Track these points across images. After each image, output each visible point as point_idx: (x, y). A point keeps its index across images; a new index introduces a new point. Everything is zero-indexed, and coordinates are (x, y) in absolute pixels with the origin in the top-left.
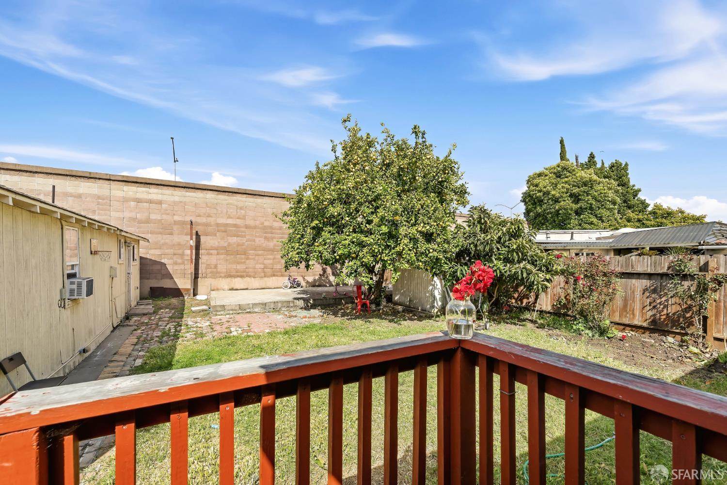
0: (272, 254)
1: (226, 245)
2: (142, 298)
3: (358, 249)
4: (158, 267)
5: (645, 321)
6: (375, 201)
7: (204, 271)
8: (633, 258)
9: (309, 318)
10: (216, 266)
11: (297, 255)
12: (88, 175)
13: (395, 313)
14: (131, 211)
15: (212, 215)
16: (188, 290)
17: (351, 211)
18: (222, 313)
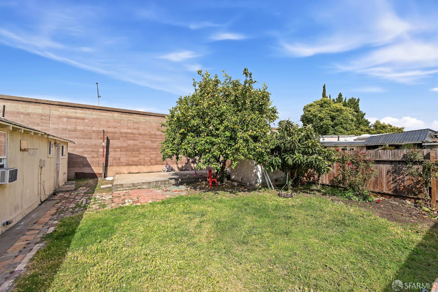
0: (155, 151)
1: (126, 145)
2: (69, 180)
3: (211, 147)
4: (82, 160)
5: (389, 190)
6: (221, 117)
7: (111, 162)
8: (380, 151)
9: (178, 191)
10: (119, 159)
11: (171, 152)
12: (35, 101)
13: (233, 187)
14: (63, 124)
15: (117, 127)
16: (101, 174)
17: (206, 122)
18: (121, 189)
